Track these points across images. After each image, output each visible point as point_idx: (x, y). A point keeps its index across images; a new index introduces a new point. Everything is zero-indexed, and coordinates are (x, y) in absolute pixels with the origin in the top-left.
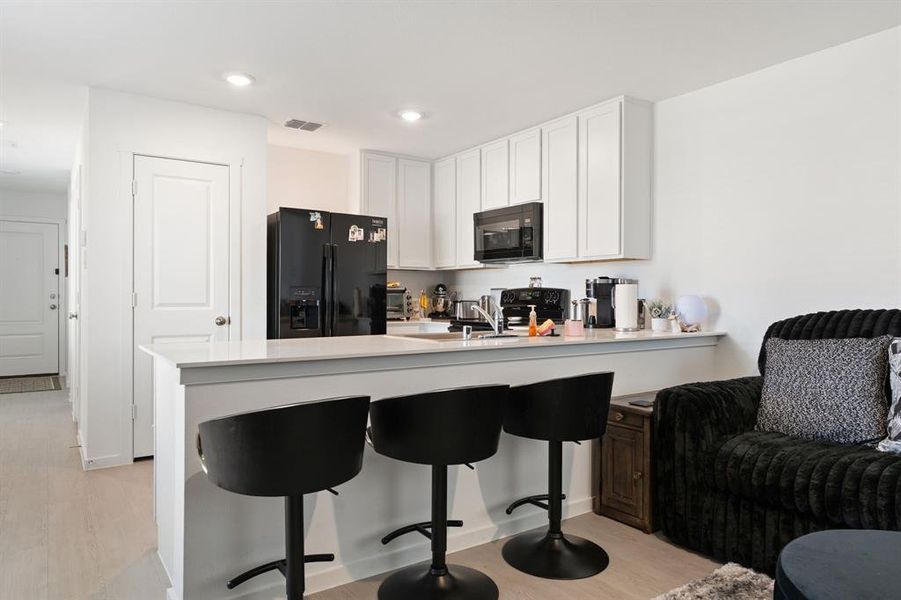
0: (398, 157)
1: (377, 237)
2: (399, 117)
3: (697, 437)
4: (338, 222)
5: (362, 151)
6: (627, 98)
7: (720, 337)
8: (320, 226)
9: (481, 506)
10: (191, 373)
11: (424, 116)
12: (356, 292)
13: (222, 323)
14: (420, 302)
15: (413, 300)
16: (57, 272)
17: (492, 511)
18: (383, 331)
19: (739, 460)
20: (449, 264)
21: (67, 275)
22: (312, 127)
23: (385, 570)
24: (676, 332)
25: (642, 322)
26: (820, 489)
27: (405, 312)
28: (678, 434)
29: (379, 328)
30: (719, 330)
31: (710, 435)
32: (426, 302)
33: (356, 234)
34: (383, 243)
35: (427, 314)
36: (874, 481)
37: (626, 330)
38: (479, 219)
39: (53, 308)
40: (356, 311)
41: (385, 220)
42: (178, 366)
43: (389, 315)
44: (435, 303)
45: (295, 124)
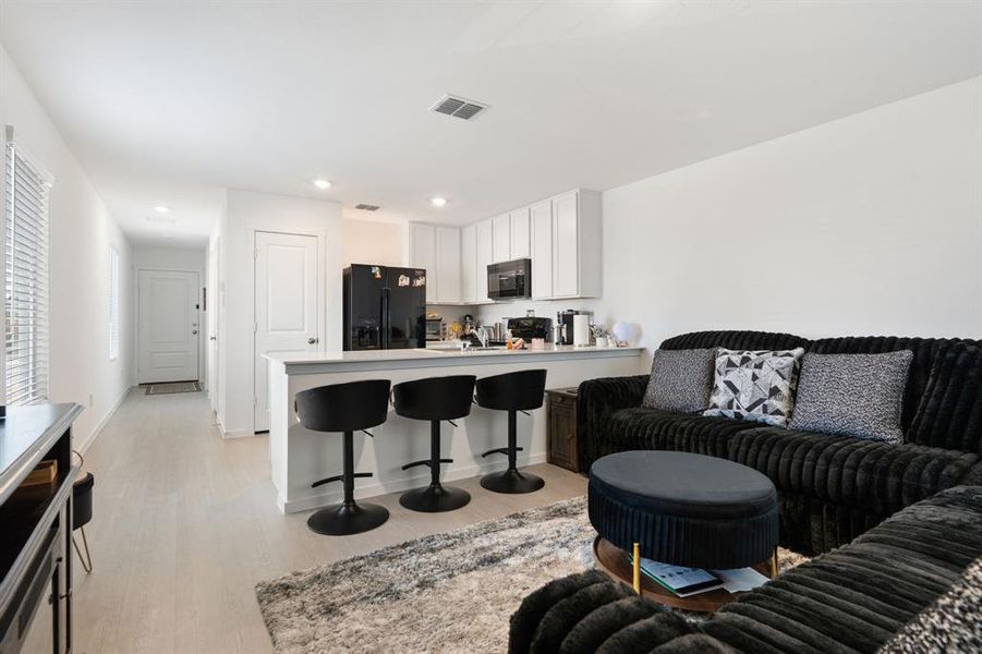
0: (436, 226)
1: (419, 283)
2: (431, 202)
3: (599, 410)
4: (391, 273)
5: (410, 222)
6: (581, 190)
7: (641, 350)
8: (378, 276)
9: (469, 454)
10: (292, 368)
11: (448, 201)
12: (407, 322)
13: (313, 342)
14: (452, 327)
15: (447, 327)
16: (198, 307)
17: (476, 457)
18: (424, 346)
19: (620, 423)
20: (473, 300)
21: (205, 309)
22: (373, 208)
23: (405, 488)
24: (612, 346)
25: (593, 341)
26: (657, 436)
27: (440, 335)
28: (589, 409)
29: (422, 345)
30: (641, 345)
31: (607, 408)
32: (457, 328)
33: (404, 281)
34: (423, 287)
35: (459, 335)
36: (683, 430)
37: (580, 346)
38: (492, 269)
39: (195, 333)
40: (408, 335)
41: (424, 271)
42: (285, 363)
43: (428, 337)
44: (464, 328)
45: (361, 207)
